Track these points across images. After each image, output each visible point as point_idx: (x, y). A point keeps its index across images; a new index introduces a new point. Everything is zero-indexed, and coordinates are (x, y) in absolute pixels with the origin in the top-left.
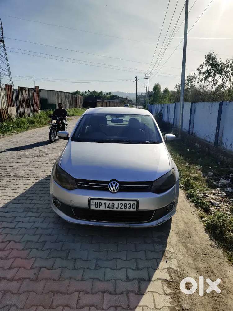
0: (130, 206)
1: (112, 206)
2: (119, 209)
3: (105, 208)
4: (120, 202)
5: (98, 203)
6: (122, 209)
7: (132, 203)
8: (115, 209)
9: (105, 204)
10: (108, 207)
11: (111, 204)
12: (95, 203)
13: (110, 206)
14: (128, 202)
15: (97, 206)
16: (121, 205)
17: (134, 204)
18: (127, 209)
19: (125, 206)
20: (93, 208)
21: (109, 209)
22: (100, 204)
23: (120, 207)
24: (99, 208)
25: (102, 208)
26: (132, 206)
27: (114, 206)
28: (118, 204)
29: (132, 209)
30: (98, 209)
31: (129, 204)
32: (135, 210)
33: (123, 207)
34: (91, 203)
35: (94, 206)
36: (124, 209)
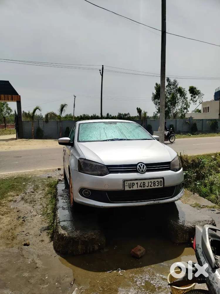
0: (158, 183)
1: (143, 185)
2: (149, 187)
3: (138, 187)
4: (150, 181)
5: (131, 183)
6: (152, 186)
7: (159, 180)
8: (146, 188)
9: (137, 183)
10: (140, 187)
11: (142, 183)
12: (129, 183)
13: (142, 185)
14: (156, 180)
15: (130, 187)
16: (151, 183)
17: (161, 181)
18: (156, 187)
19: (154, 184)
20: (127, 188)
21: (140, 188)
22: (133, 184)
23: (150, 185)
24: (133, 188)
25: (135, 188)
26: (159, 183)
27: (145, 185)
28: (148, 182)
29: (160, 186)
30: (131, 189)
31: (157, 182)
32: (162, 186)
33: (152, 185)
34: (125, 184)
35: (128, 187)
36: (153, 187)
